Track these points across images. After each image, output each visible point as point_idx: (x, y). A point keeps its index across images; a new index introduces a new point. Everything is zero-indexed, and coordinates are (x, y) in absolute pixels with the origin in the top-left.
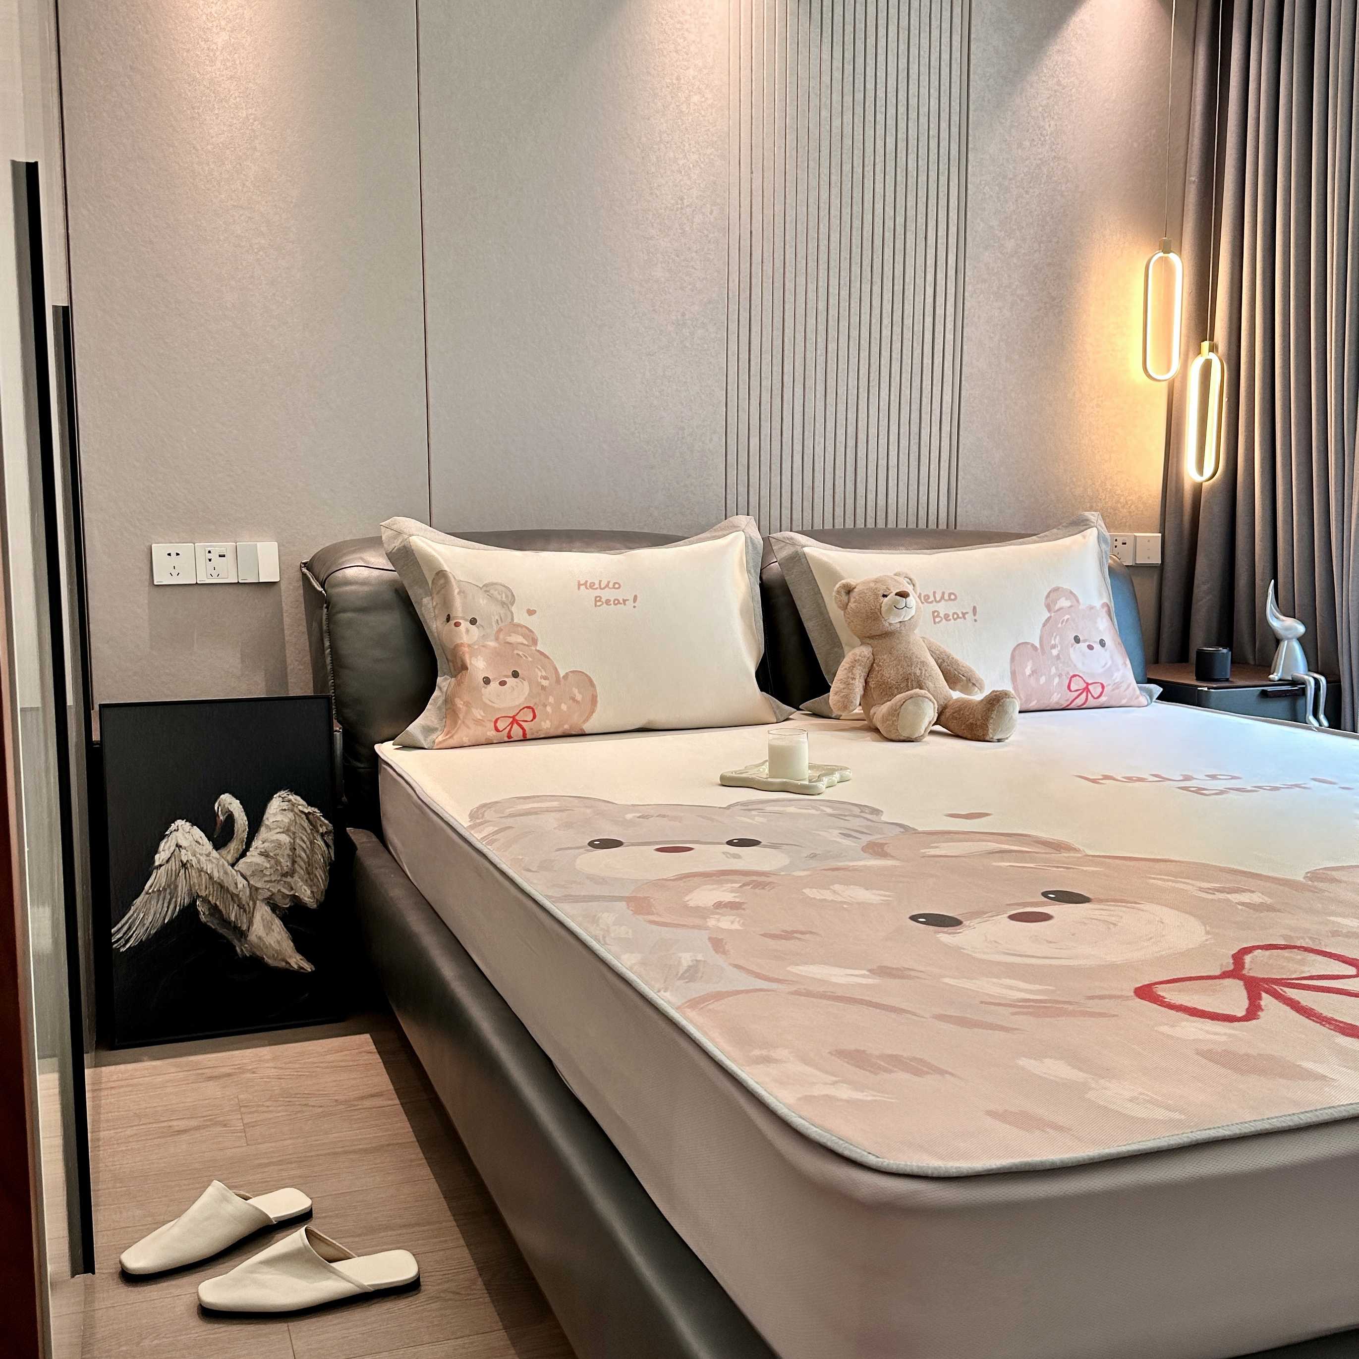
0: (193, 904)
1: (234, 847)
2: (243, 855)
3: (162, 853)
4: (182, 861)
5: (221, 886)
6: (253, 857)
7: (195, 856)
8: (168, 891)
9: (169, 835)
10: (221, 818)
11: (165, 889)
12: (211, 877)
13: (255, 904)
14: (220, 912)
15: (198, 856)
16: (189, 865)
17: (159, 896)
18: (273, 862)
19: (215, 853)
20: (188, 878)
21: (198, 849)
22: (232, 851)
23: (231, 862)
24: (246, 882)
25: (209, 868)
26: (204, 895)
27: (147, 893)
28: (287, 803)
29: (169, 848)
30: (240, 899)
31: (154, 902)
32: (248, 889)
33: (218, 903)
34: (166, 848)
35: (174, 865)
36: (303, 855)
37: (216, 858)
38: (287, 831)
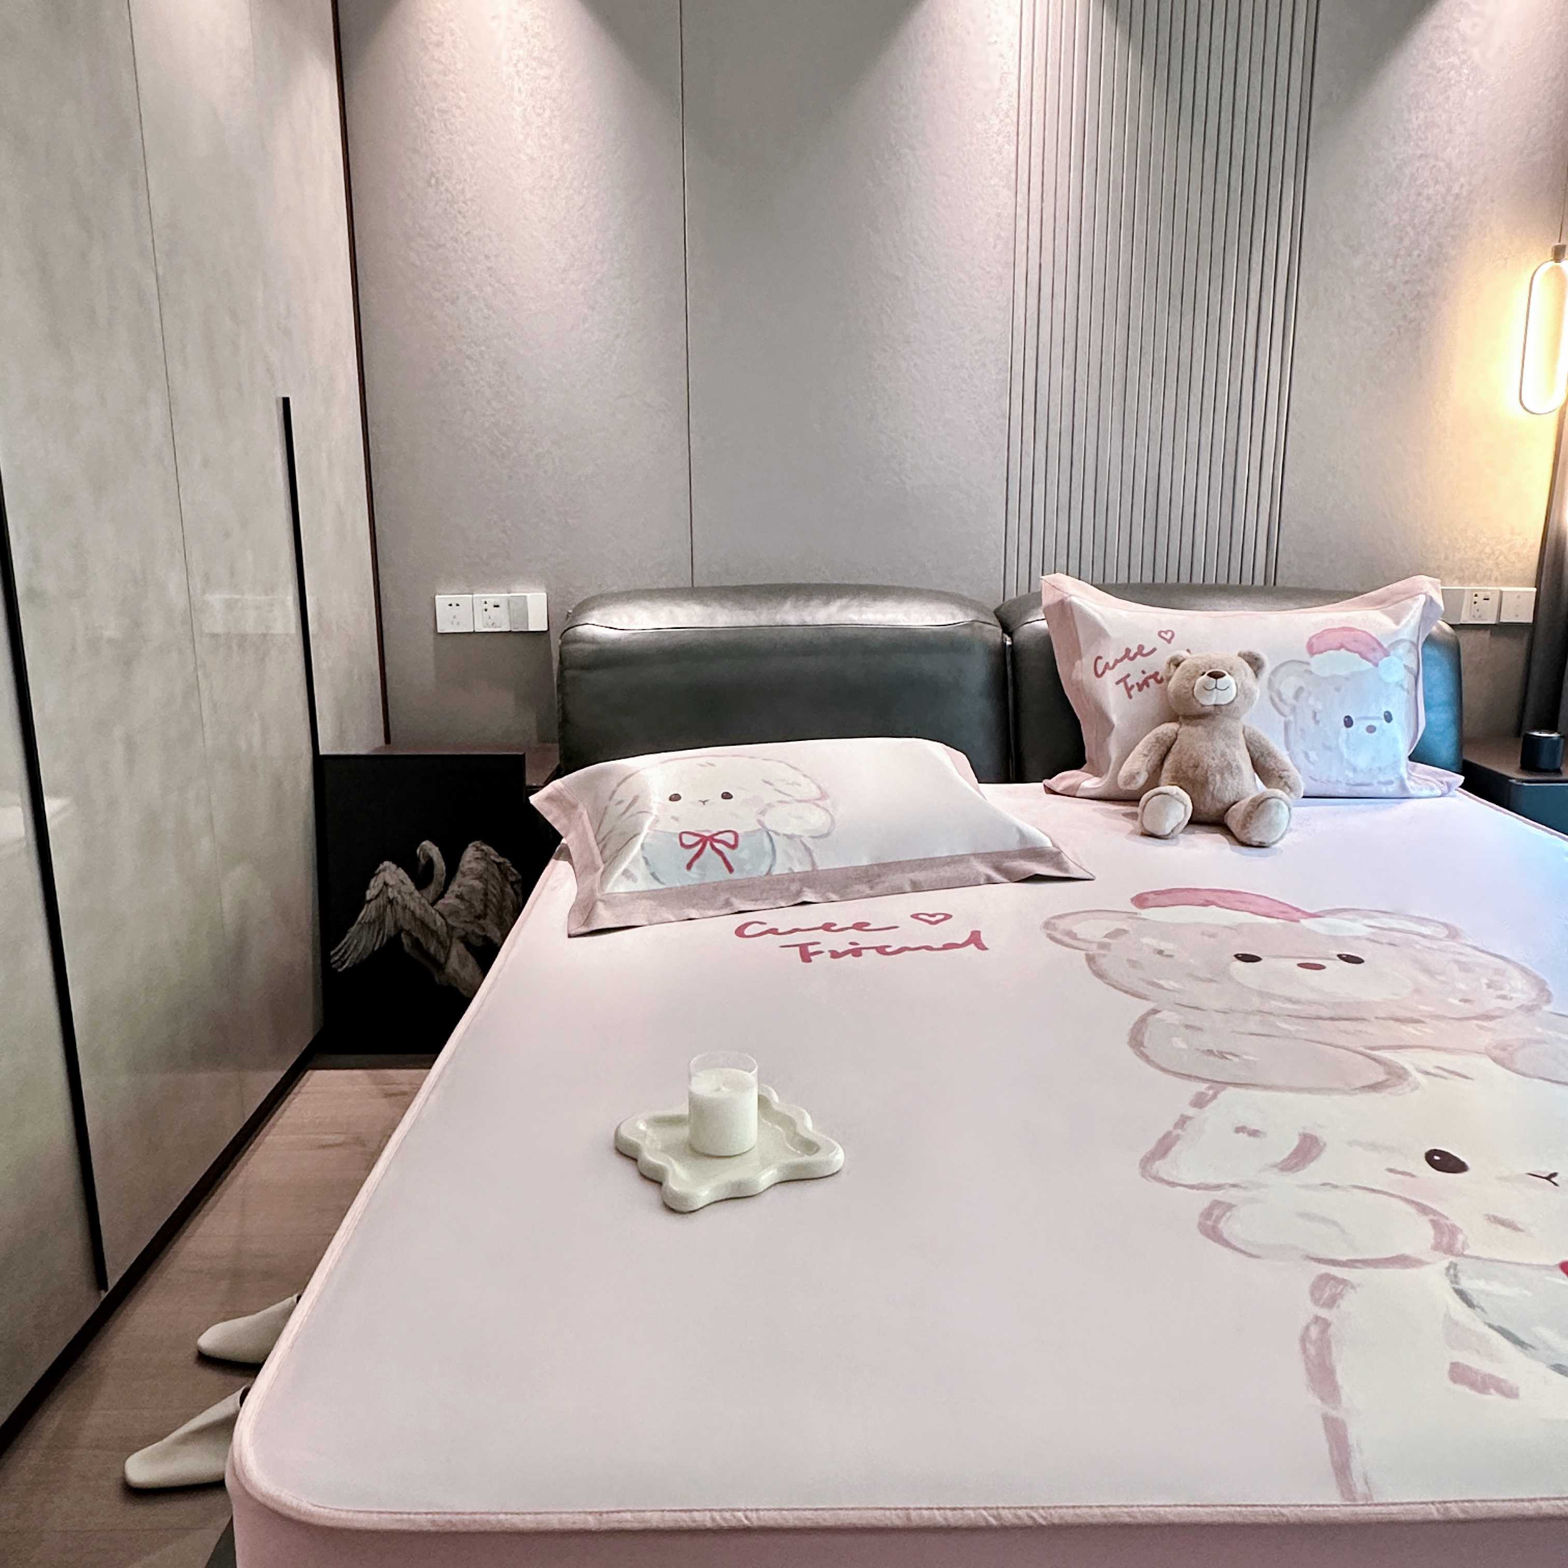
0: (398, 936)
1: (432, 889)
2: (441, 896)
3: (373, 889)
4: (388, 898)
5: (422, 922)
6: (450, 899)
7: (399, 892)
8: (377, 923)
9: (378, 874)
10: (423, 861)
11: (374, 921)
12: (413, 913)
13: (451, 942)
14: (421, 944)
15: (403, 894)
16: (395, 903)
17: (369, 927)
18: (467, 904)
19: (417, 894)
20: (394, 912)
21: (403, 888)
22: (431, 893)
23: (431, 902)
24: (443, 920)
25: (412, 905)
26: (407, 927)
27: (360, 923)
28: (479, 852)
29: (378, 885)
30: (437, 935)
31: (365, 932)
32: (445, 929)
33: (419, 936)
34: (376, 885)
35: (381, 901)
36: (494, 900)
37: (419, 898)
38: (480, 878)
